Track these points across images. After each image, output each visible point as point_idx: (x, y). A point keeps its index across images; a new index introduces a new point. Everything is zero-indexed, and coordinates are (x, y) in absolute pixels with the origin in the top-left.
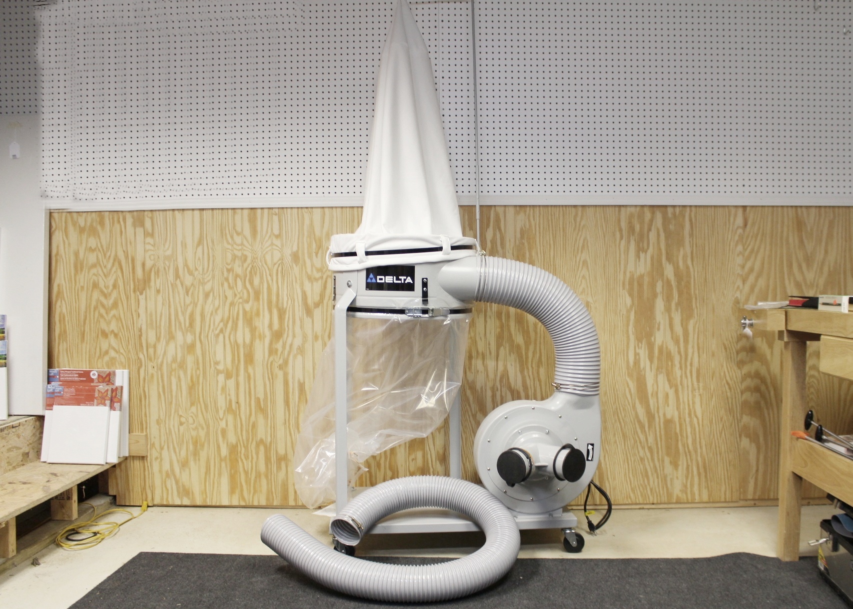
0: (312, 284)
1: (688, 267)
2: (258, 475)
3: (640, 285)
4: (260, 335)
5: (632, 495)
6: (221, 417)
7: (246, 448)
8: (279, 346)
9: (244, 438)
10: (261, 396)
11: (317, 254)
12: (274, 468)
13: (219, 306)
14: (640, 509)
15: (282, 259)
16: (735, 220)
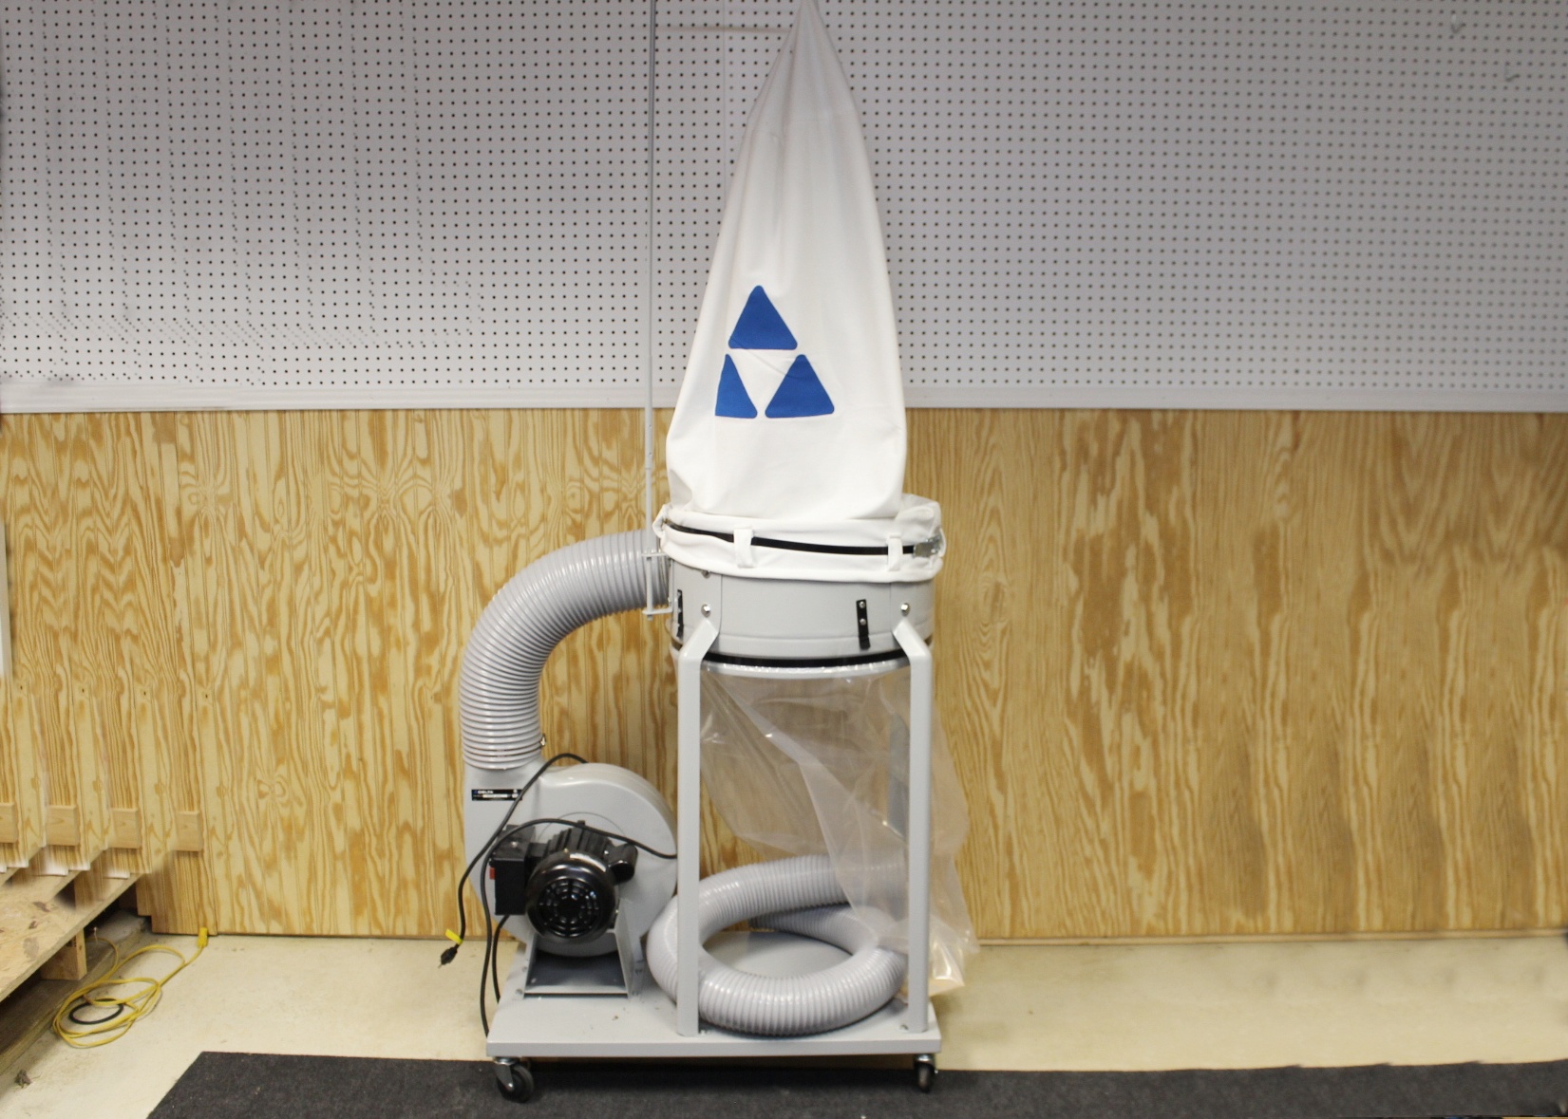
0: (491, 548)
1: (1185, 522)
2: (403, 884)
3: (1096, 553)
4: (398, 641)
5: (1068, 922)
6: (333, 785)
7: (380, 837)
8: (433, 660)
9: (376, 819)
10: (404, 750)
11: (498, 495)
12: (431, 873)
13: (321, 588)
14: (1082, 945)
15: (433, 503)
16: (1276, 434)
